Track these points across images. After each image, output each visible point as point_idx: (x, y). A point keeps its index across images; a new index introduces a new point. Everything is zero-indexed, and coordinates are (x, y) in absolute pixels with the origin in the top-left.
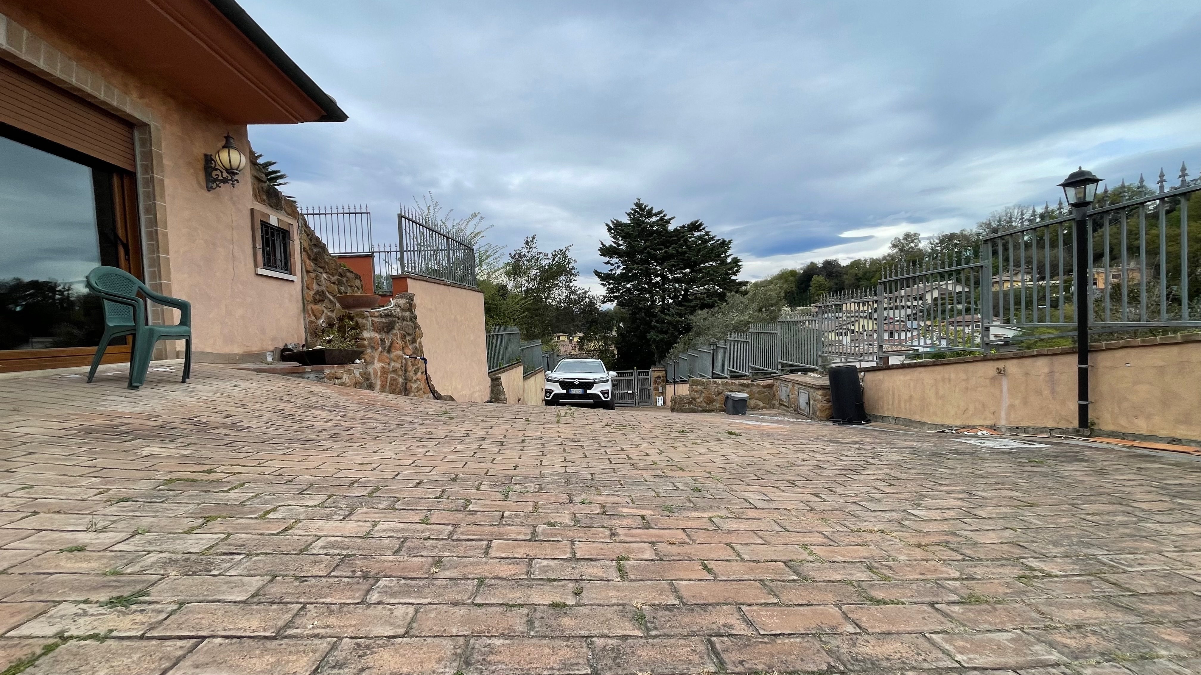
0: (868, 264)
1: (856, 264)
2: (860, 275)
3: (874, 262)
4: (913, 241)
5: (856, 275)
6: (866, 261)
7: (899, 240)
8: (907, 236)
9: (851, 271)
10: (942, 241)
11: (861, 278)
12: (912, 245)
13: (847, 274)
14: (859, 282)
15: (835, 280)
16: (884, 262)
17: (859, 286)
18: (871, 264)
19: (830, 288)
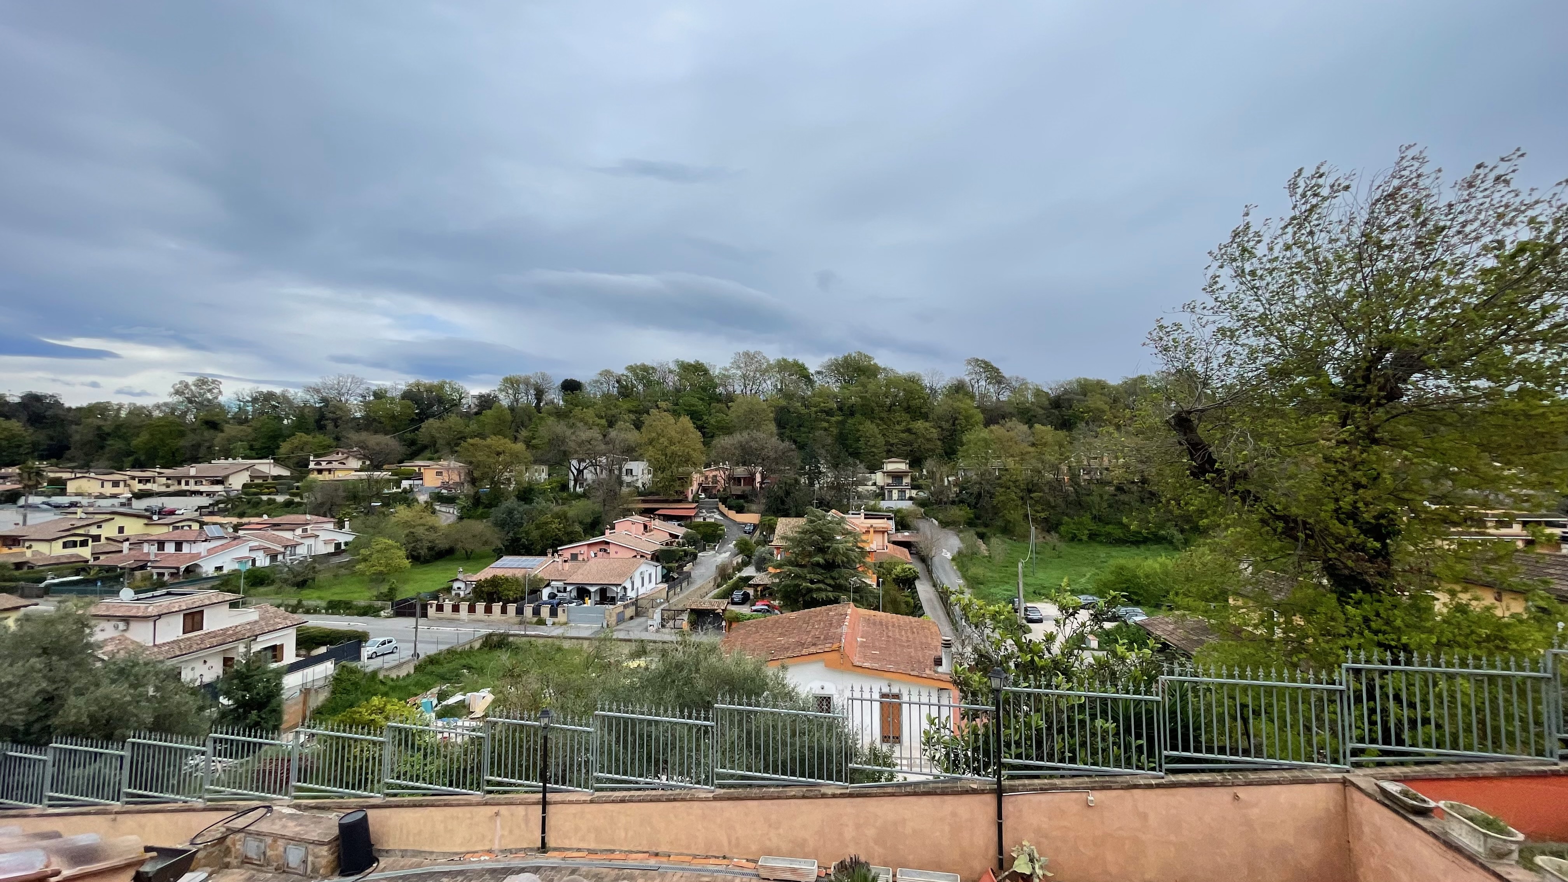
0: (123, 414)
1: (99, 410)
2: (107, 429)
3: (136, 412)
4: (210, 391)
5: (99, 428)
6: (120, 407)
7: (187, 386)
8: (202, 382)
9: (90, 420)
10: (255, 400)
11: (108, 434)
12: (209, 396)
13: (77, 424)
14: (105, 440)
15: (51, 432)
16: (156, 413)
17: (102, 448)
18: (130, 413)
19: (35, 446)
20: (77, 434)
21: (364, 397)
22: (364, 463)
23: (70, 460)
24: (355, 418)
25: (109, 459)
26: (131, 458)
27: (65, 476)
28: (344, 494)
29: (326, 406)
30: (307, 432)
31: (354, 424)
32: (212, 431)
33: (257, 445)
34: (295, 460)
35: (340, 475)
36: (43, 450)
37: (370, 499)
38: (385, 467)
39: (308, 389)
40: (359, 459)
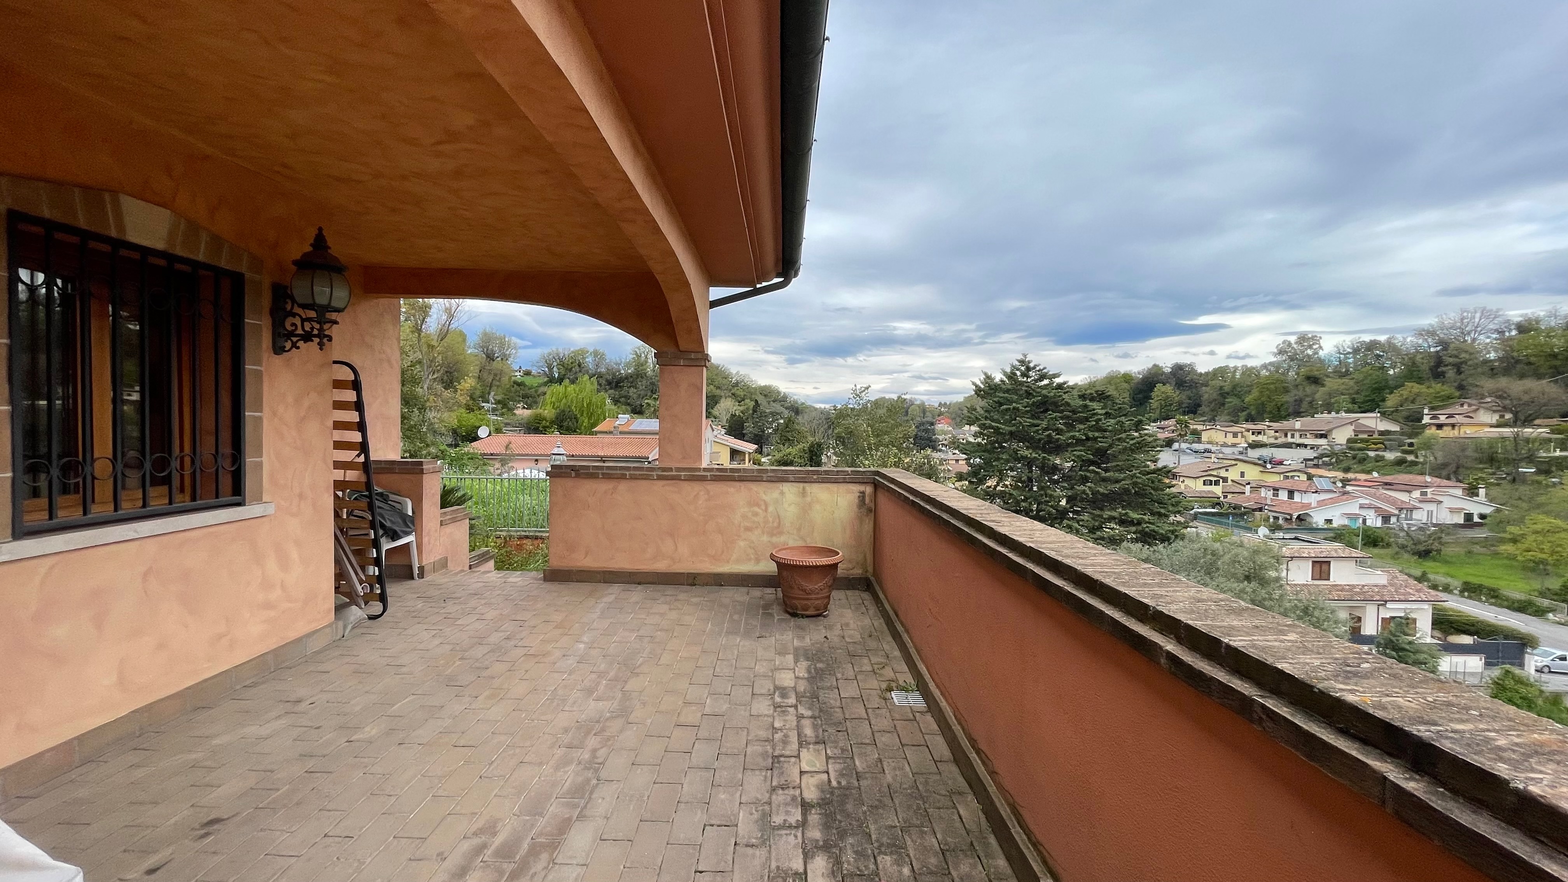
0: (1238, 375)
1: (1220, 373)
2: (1226, 389)
3: (1248, 373)
4: (1310, 347)
5: (1221, 388)
6: (1236, 368)
7: (1290, 344)
9: (1213, 382)
10: (1356, 351)
11: (1228, 394)
12: (1310, 352)
13: (1206, 386)
14: (1225, 398)
15: (1189, 393)
16: (1264, 373)
17: (1223, 404)
18: (1243, 374)
19: (1180, 403)
20: (1207, 393)
21: (1502, 332)
22: (1502, 416)
23: (1202, 415)
24: (1486, 362)
25: (1229, 414)
26: (1245, 413)
27: (1200, 427)
28: (1476, 455)
29: (1445, 349)
30: (1420, 380)
31: (1486, 369)
32: (1313, 387)
33: (1360, 398)
34: (1405, 414)
35: (1469, 431)
36: (1185, 408)
37: (1515, 462)
38: (1537, 422)
39: (1421, 333)
40: (1494, 411)
